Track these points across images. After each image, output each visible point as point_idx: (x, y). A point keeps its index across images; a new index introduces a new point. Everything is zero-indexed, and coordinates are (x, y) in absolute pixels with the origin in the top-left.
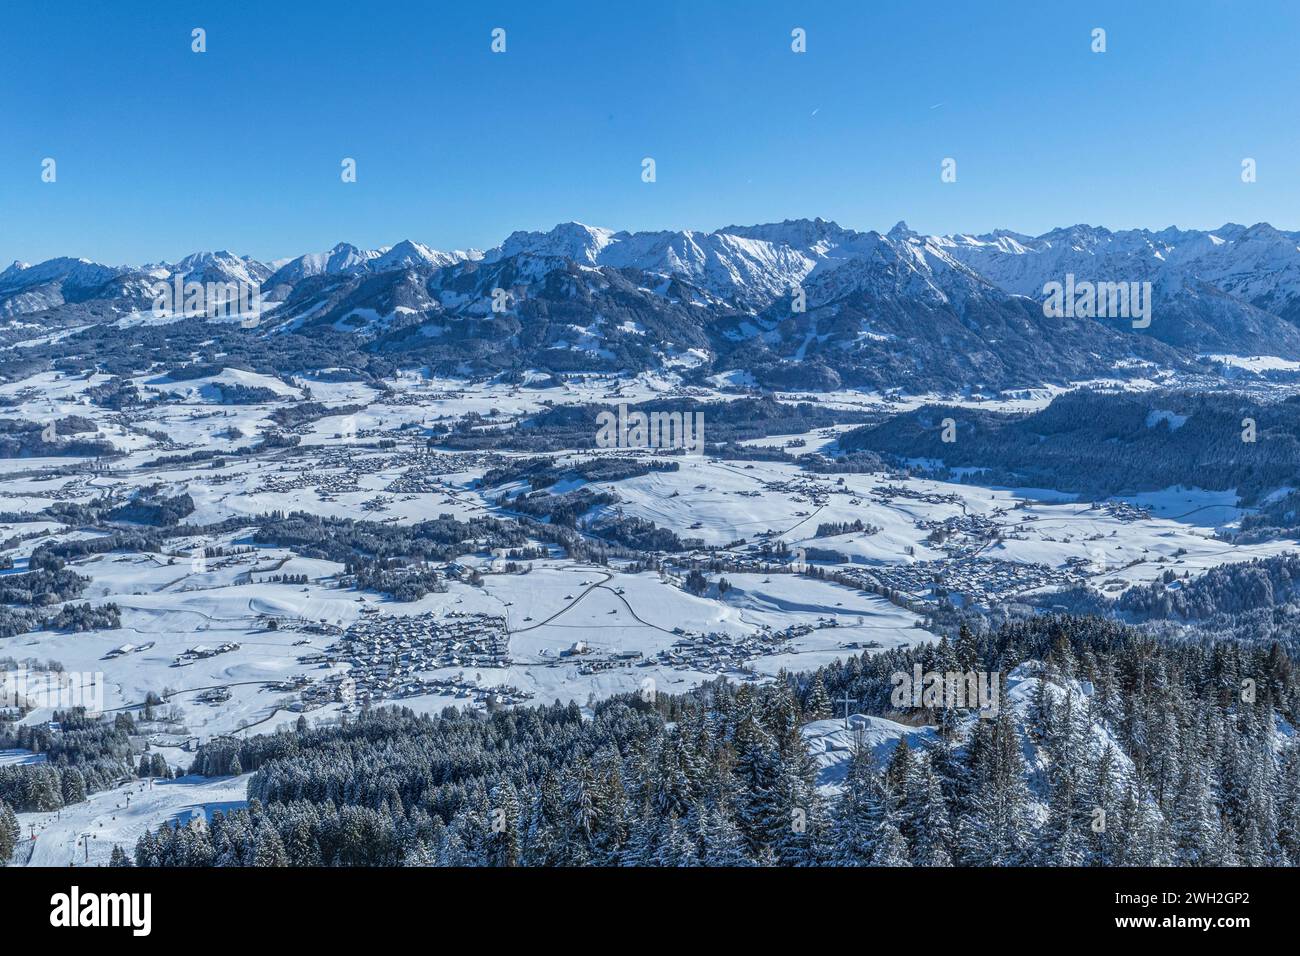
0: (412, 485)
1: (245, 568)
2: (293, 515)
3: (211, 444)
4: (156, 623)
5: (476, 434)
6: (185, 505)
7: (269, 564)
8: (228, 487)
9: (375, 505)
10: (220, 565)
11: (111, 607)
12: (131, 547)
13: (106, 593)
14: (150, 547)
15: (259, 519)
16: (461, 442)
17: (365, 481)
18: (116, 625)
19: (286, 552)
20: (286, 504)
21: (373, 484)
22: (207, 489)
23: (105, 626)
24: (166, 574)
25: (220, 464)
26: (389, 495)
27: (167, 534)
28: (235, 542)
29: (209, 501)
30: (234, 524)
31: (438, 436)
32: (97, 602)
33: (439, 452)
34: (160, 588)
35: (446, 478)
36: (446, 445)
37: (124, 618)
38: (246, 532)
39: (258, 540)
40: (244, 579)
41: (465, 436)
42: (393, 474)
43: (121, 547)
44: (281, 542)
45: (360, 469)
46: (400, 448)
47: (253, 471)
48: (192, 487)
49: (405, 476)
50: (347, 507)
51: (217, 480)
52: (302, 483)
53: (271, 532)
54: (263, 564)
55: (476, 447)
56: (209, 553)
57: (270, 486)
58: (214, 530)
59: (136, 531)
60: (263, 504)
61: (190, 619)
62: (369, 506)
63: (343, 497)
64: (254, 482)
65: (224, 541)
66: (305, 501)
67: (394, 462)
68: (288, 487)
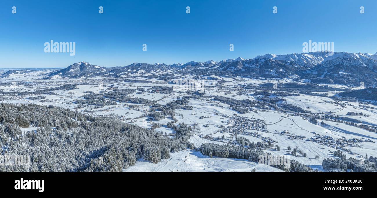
0: (240, 94)
1: (213, 103)
2: (220, 96)
3: (209, 85)
4: (198, 110)
5: (251, 87)
6: (204, 93)
7: (217, 103)
8: (211, 91)
9: (234, 96)
10: (209, 102)
11: (191, 107)
12: (196, 98)
13: (191, 104)
14: (198, 98)
15: (215, 96)
16: (249, 88)
17: (232, 92)
18: (192, 110)
19: (219, 102)
20: (219, 94)
21: (234, 93)
22: (207, 91)
23: (190, 110)
24: (201, 103)
25: (210, 88)
26: (236, 95)
27: (201, 97)
28: (211, 99)
29: (208, 93)
30: (211, 96)
31: (244, 86)
32: (190, 105)
33: (245, 89)
34: (199, 105)
35: (246, 93)
36: (246, 88)
37: (193, 109)
38: (213, 98)
39: (215, 99)
40: (212, 105)
41: (249, 87)
42: (237, 92)
43: (194, 98)
44: (219, 100)
45: (231, 90)
46: (238, 88)
47: (214, 89)
48: (205, 90)
49: (239, 92)
50: (229, 96)
51: (209, 90)
52: (222, 91)
53: (217, 98)
54: (215, 103)
55: (251, 89)
56: (207, 100)
57: (217, 92)
58: (208, 97)
59: (197, 96)
60: (216, 94)
61: (203, 111)
62: (233, 96)
63: (228, 94)
64: (214, 91)
65: (209, 99)
66: (222, 94)
67: (237, 90)
68: (219, 92)
